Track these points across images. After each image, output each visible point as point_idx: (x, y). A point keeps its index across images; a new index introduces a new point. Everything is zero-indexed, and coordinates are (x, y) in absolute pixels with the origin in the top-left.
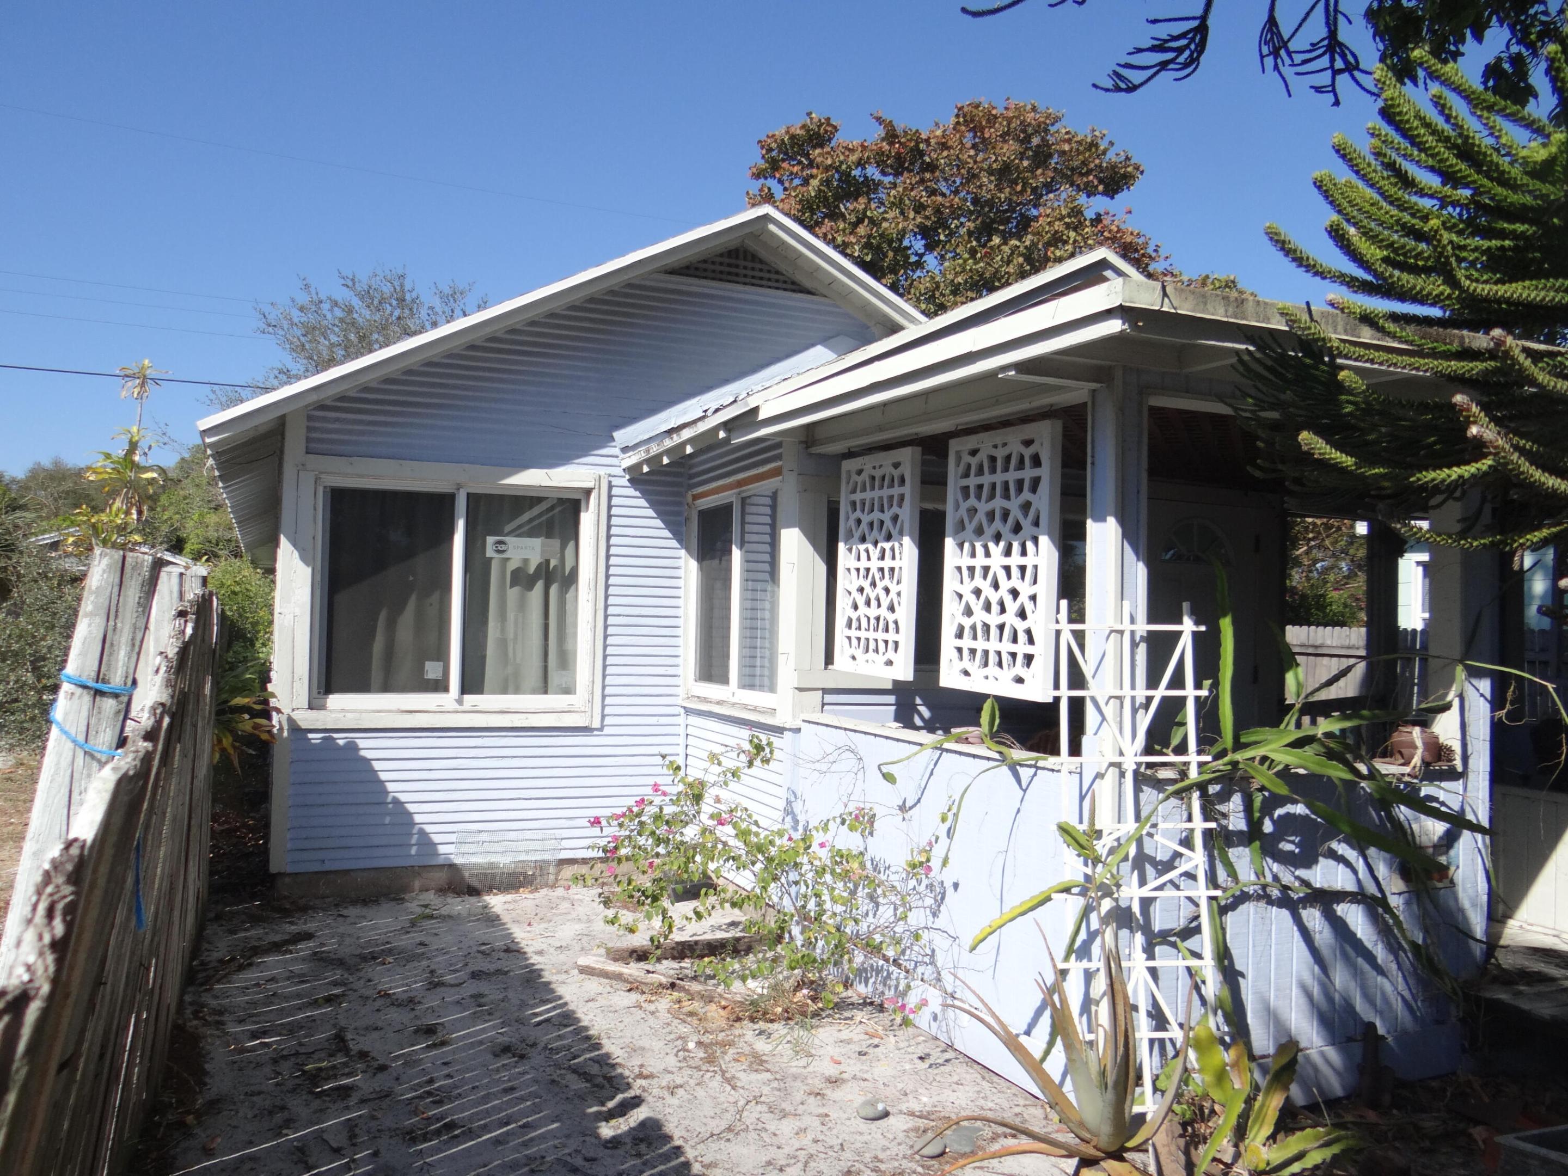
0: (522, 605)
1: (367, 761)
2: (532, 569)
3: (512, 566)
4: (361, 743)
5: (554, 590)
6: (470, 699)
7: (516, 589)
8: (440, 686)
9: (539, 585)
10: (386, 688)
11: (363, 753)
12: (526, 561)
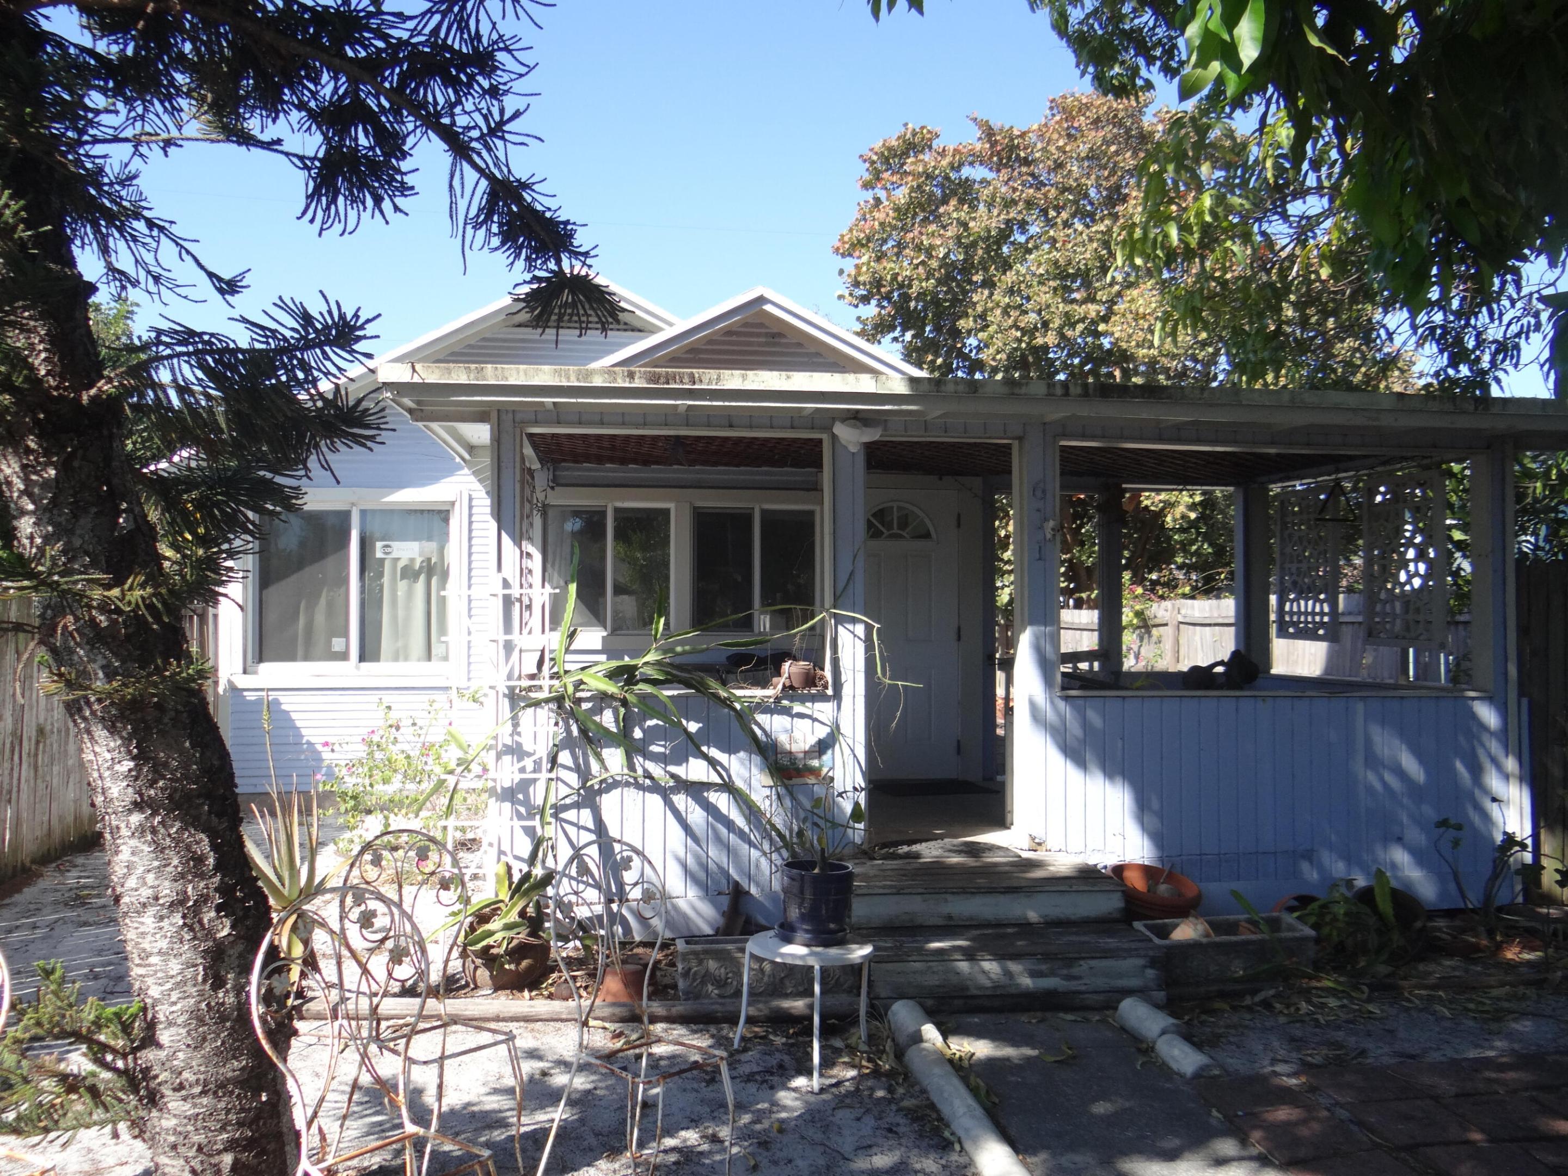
0: (410, 594)
1: (287, 712)
2: (417, 566)
3: (401, 564)
4: (282, 700)
5: (434, 581)
6: (365, 665)
7: (405, 582)
8: (344, 656)
9: (422, 578)
10: (307, 658)
11: (284, 707)
12: (412, 560)
